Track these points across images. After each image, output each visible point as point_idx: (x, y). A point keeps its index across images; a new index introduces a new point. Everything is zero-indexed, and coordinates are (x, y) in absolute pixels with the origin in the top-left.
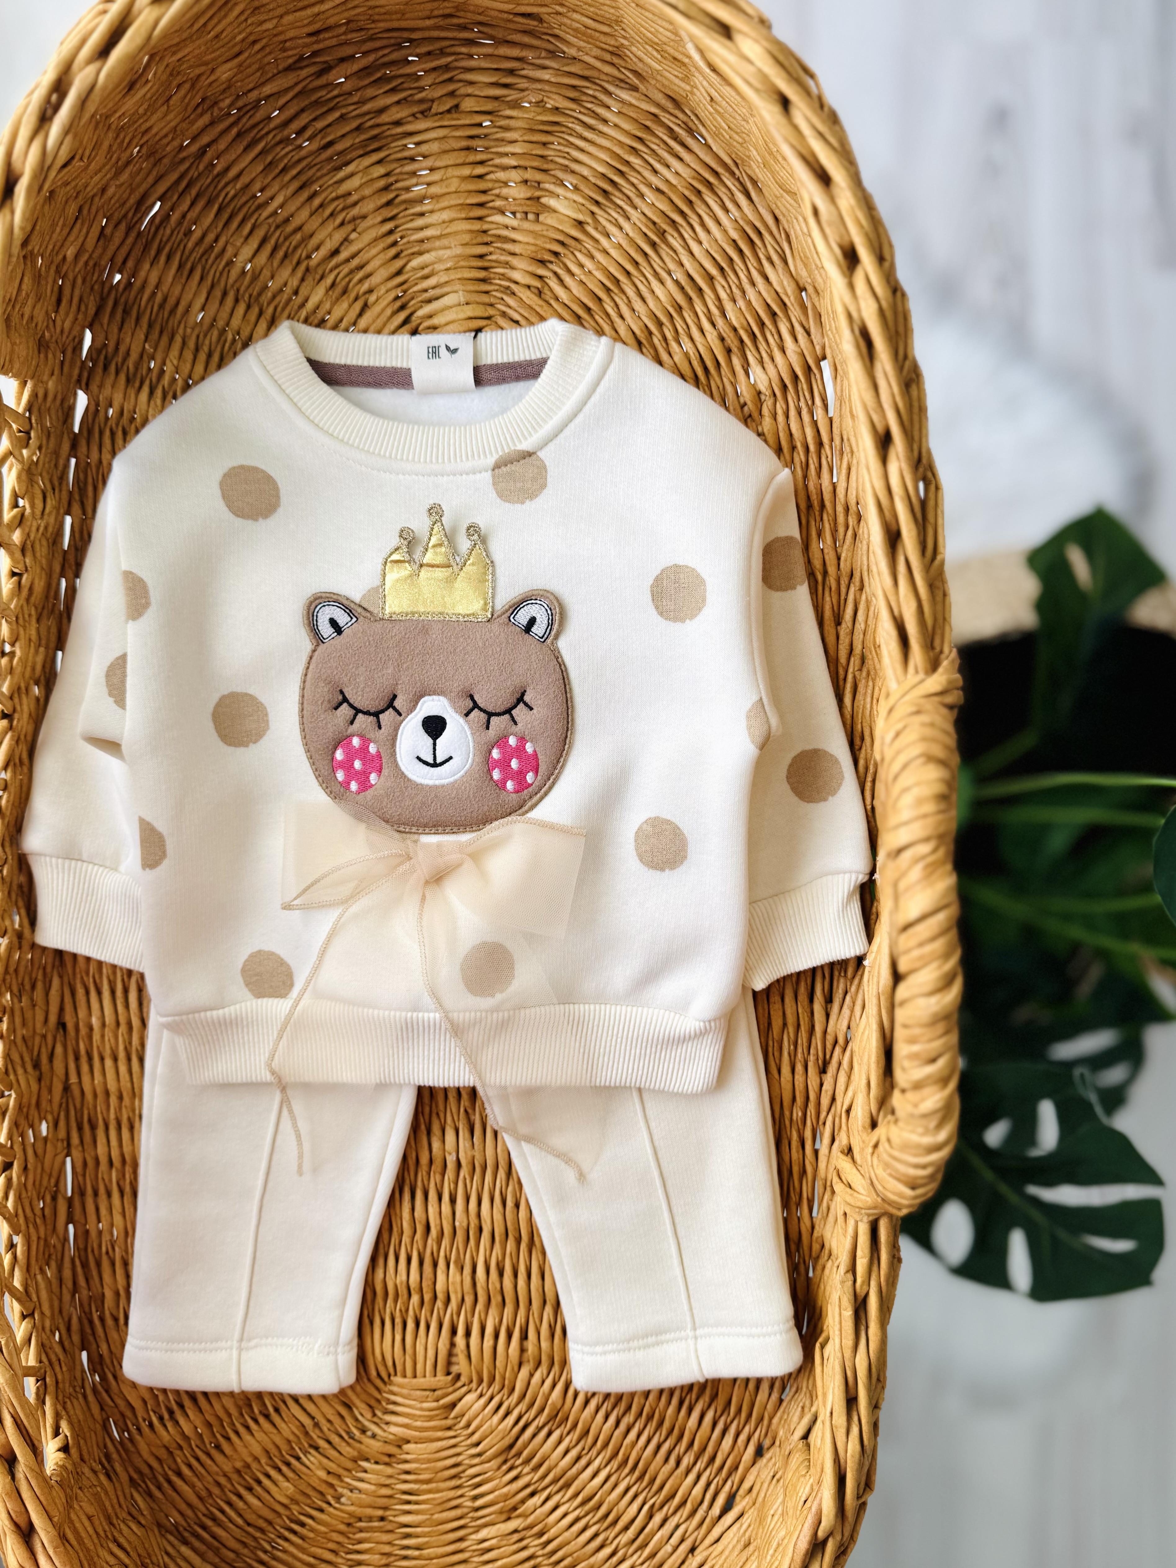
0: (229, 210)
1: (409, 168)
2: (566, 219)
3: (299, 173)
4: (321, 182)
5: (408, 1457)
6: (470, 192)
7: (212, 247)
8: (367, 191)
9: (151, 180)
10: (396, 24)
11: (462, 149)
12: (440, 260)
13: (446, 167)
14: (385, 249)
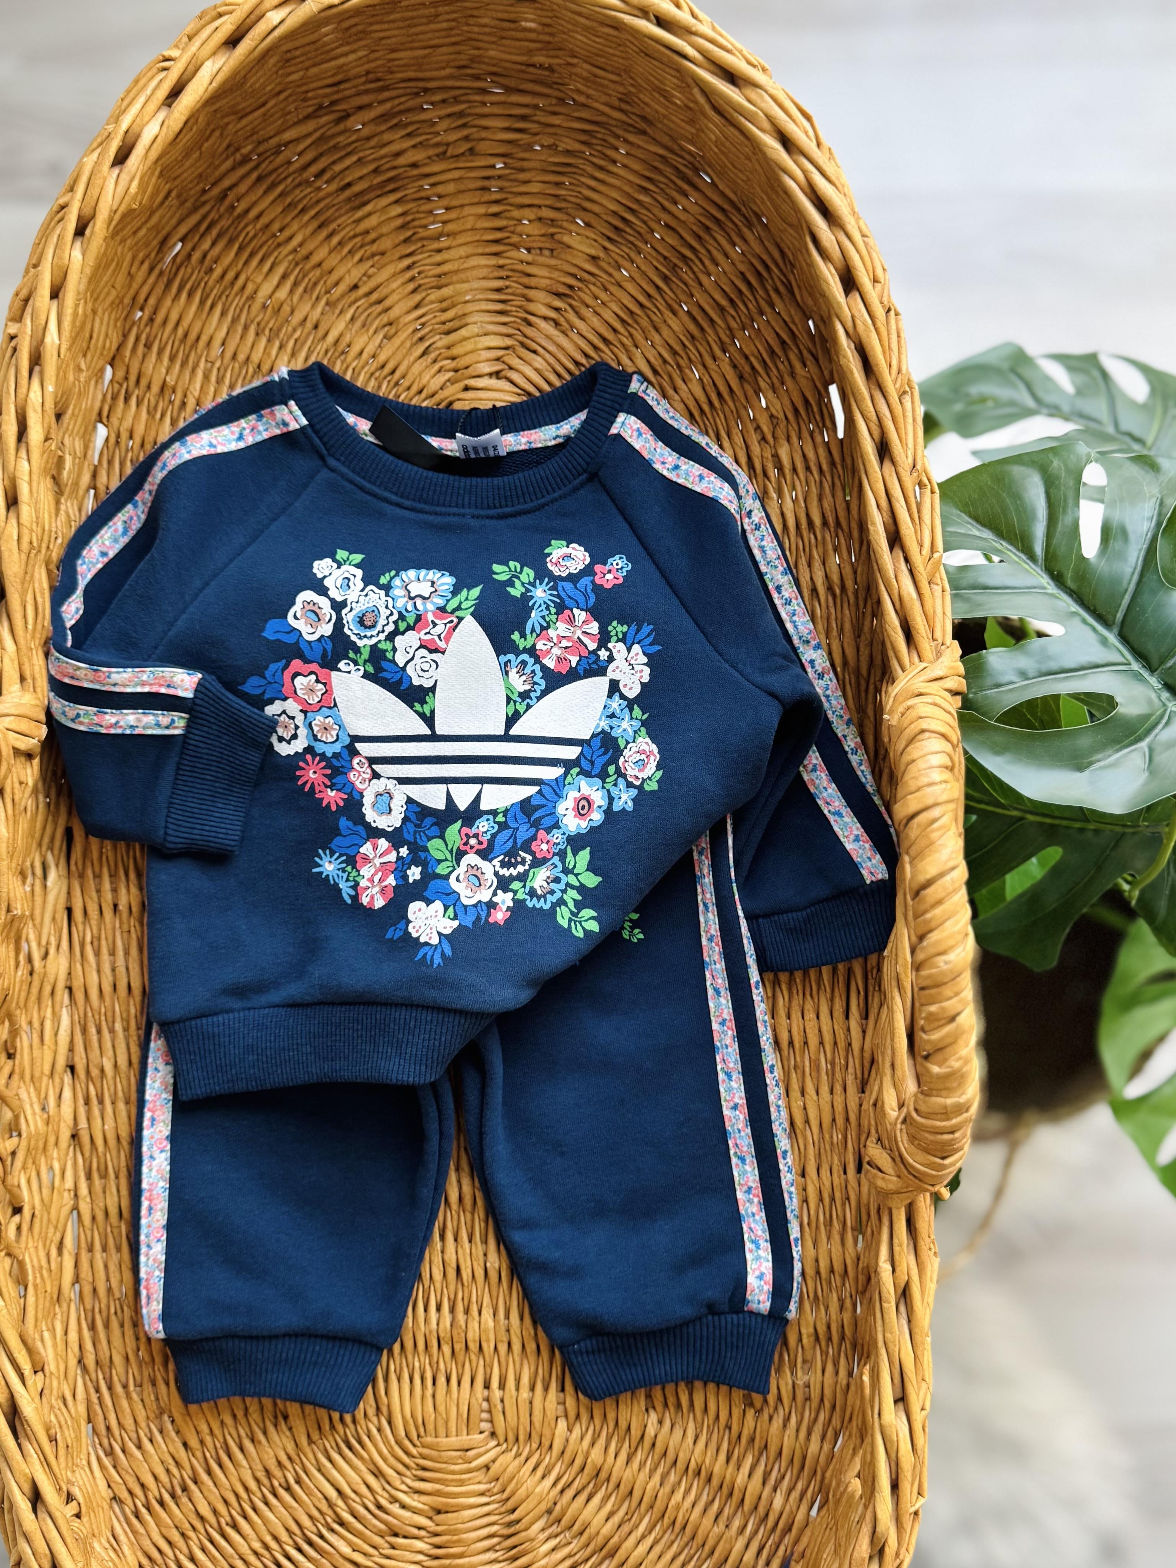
0: (249, 250)
1: (426, 207)
2: (580, 254)
3: (317, 213)
4: (339, 221)
5: (439, 1529)
6: (486, 229)
7: (232, 283)
8: (385, 229)
9: (174, 222)
10: (412, 74)
11: (477, 189)
12: (459, 294)
13: (462, 206)
14: (404, 284)
